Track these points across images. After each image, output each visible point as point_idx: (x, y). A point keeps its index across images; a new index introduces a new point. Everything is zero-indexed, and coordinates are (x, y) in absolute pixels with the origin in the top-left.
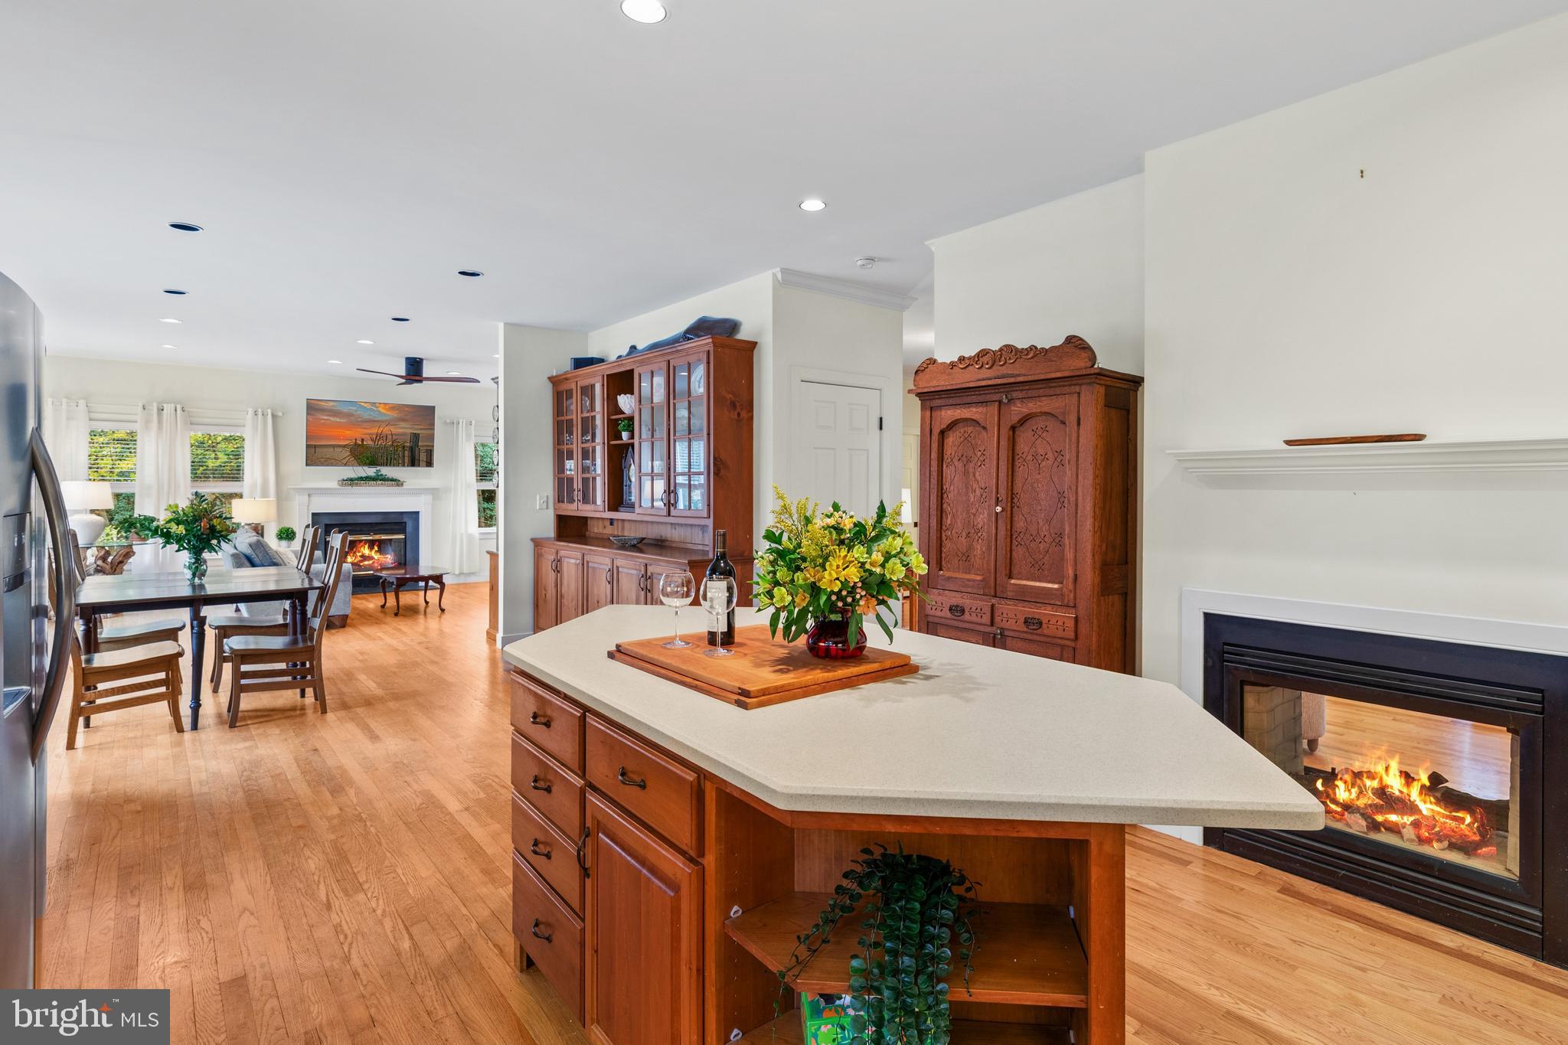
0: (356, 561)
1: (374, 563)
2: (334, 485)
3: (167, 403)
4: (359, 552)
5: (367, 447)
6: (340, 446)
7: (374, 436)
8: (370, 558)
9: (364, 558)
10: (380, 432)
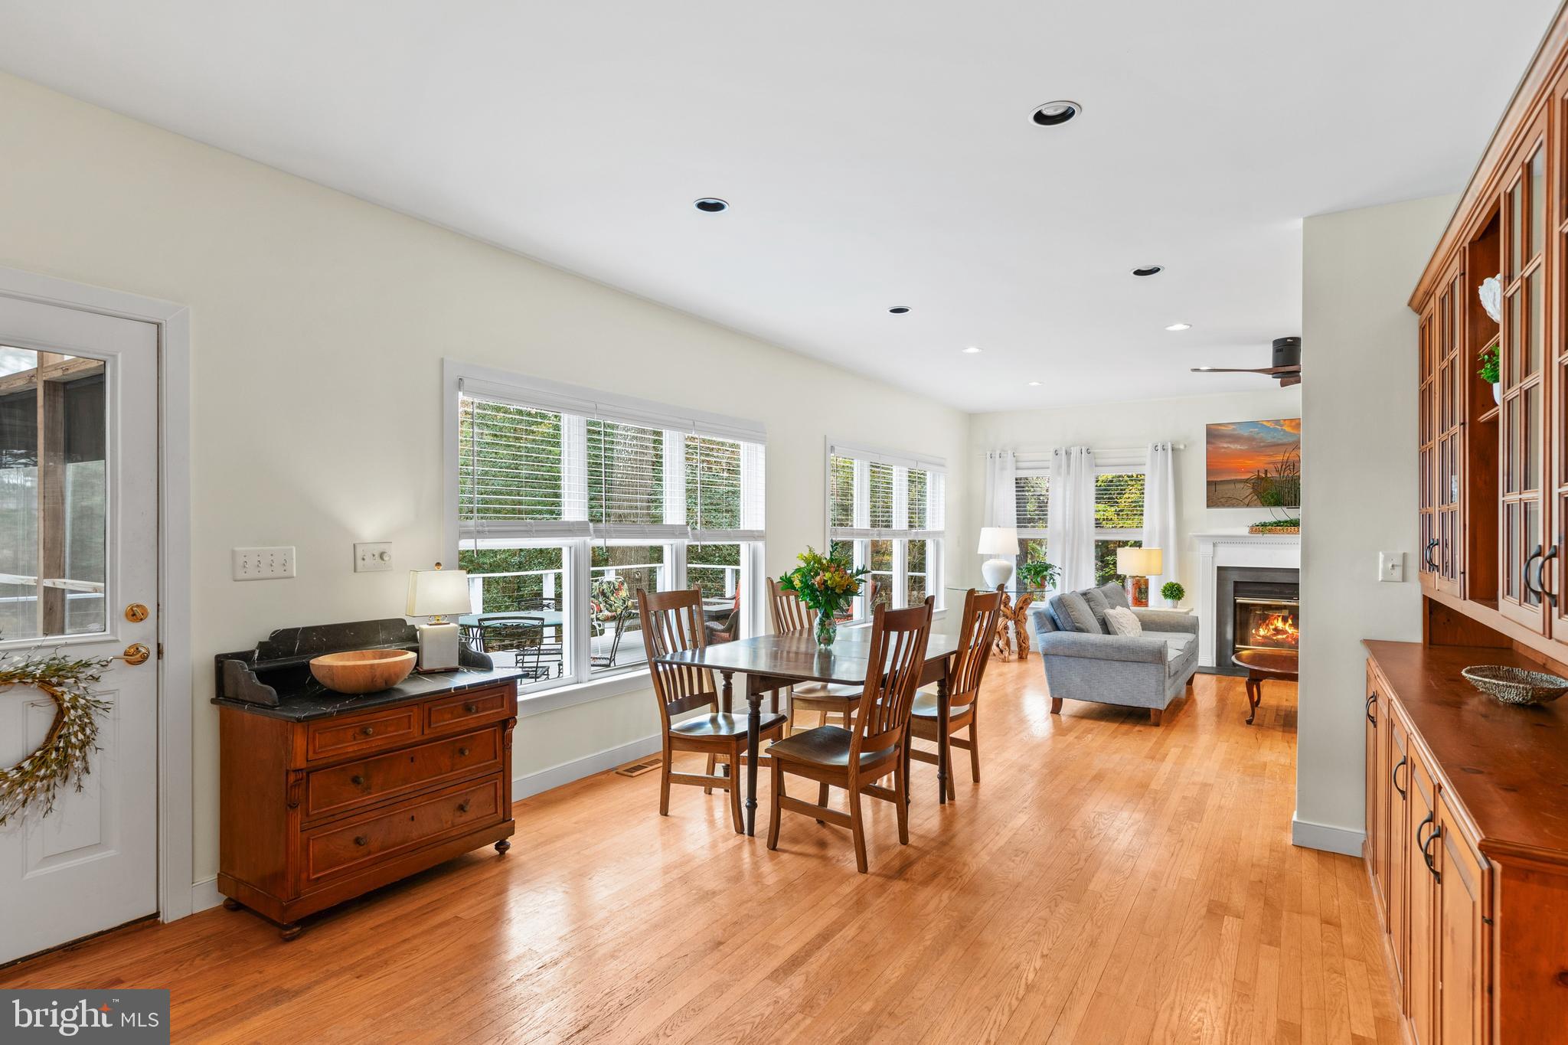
0: (1268, 634)
1: (1287, 637)
2: (1245, 531)
3: (1073, 446)
4: (1272, 624)
5: (1271, 481)
6: (1241, 481)
7: (1279, 466)
8: (1283, 632)
9: (1277, 631)
10: (1286, 458)
